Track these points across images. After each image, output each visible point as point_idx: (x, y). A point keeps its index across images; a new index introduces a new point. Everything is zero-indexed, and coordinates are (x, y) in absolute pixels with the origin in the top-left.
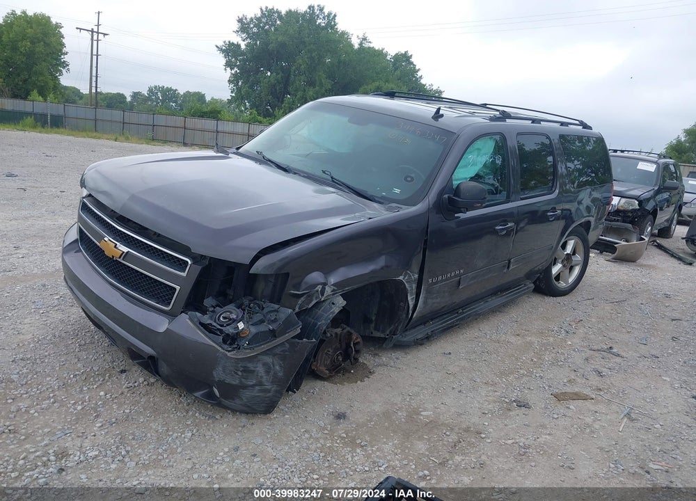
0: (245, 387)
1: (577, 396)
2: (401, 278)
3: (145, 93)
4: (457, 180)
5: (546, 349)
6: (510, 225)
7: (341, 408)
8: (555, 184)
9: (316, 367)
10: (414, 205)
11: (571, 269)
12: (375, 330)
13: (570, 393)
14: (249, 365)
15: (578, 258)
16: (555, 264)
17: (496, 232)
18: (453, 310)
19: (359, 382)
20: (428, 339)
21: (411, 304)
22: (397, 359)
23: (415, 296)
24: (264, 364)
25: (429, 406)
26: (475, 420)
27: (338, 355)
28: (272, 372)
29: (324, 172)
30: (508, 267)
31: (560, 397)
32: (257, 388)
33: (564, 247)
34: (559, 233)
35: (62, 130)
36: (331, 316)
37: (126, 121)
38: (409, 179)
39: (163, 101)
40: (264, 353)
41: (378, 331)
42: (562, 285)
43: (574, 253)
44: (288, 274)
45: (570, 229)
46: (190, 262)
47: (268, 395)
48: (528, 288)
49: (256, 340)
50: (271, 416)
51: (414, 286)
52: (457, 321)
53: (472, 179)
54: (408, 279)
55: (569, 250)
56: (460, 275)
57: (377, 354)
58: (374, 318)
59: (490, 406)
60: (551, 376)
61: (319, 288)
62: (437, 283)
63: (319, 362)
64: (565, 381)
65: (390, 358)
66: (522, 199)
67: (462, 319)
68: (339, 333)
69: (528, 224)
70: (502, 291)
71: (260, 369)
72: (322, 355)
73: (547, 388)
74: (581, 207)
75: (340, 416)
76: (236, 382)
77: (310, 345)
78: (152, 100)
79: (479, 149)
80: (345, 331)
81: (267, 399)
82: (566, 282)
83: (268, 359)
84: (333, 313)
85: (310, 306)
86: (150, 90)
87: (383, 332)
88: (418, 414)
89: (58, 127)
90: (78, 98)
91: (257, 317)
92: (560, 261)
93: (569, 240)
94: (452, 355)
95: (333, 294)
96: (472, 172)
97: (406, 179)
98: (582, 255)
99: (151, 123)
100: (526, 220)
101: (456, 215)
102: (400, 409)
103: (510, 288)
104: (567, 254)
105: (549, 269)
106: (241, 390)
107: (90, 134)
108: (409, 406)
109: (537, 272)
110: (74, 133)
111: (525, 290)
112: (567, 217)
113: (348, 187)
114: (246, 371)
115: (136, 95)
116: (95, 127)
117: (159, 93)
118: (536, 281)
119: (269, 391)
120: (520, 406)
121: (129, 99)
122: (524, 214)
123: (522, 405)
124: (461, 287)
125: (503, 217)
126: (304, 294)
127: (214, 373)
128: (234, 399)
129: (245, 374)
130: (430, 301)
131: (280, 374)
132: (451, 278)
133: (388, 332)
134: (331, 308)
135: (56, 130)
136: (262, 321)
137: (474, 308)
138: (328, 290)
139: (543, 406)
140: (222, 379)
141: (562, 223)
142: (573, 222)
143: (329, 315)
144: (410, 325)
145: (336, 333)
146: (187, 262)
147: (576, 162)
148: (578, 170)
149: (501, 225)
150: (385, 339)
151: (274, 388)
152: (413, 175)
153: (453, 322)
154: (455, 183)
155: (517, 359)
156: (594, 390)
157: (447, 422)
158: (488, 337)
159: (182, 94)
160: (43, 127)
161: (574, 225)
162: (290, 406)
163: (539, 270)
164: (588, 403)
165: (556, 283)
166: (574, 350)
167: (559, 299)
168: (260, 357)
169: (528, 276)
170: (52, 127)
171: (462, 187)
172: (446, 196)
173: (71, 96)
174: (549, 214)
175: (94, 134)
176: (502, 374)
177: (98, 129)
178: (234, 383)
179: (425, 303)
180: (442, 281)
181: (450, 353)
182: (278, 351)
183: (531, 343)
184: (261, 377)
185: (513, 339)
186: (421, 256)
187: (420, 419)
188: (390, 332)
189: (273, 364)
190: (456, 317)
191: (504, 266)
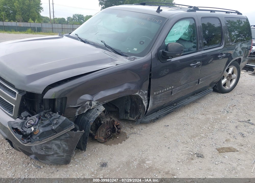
0: (49, 155)
1: (230, 150)
2: (137, 94)
3: (72, 17)
4: (167, 42)
5: (216, 122)
6: (198, 63)
7: (106, 159)
8: (222, 42)
9: (97, 137)
10: (143, 56)
11: (231, 80)
12: (130, 117)
13: (226, 148)
14: (48, 145)
15: (235, 75)
16: (223, 79)
17: (191, 66)
18: (171, 104)
19: (119, 144)
20: (157, 119)
21: (145, 105)
22: (142, 129)
23: (147, 101)
24: (56, 145)
25: (151, 157)
26: (173, 166)
27: (108, 131)
28: (62, 148)
29: (102, 41)
30: (198, 83)
31: (221, 150)
32: (55, 155)
33: (228, 71)
34: (225, 65)
35: (41, 33)
36: (96, 117)
37: (63, 28)
38: (142, 43)
39: (78, 20)
40: (55, 139)
41: (131, 117)
42: (227, 88)
43: (233, 73)
44: (66, 98)
45: (230, 63)
46: (17, 93)
47: (63, 158)
48: (210, 91)
49: (43, 136)
50: (69, 166)
51: (146, 97)
52: (173, 109)
53: (177, 41)
54: (142, 94)
55: (230, 72)
56: (172, 89)
57: (132, 127)
58: (129, 112)
59: (183, 157)
60: (217, 137)
61: (88, 103)
62: (159, 94)
63: (98, 135)
64: (224, 140)
65: (139, 129)
66: (204, 50)
67: (176, 108)
68: (108, 121)
69: (213, 60)
70: (197, 93)
71: (54, 147)
72: (100, 132)
73: (214, 145)
74: (237, 52)
75: (104, 165)
76: (43, 153)
77: (81, 133)
78: (74, 20)
79: (180, 26)
80: (112, 120)
81: (63, 159)
82: (229, 87)
83: (58, 142)
84: (97, 115)
85: (85, 112)
86: (74, 16)
87: (133, 118)
88: (144, 162)
89: (40, 32)
90: (49, 21)
91: (46, 122)
92: (226, 77)
93: (230, 68)
94: (169, 126)
95: (98, 105)
96: (177, 38)
97: (140, 43)
98: (237, 74)
99: (72, 28)
100: (212, 59)
101: (167, 60)
102: (136, 160)
103: (201, 91)
104: (229, 74)
105: (220, 81)
106: (47, 157)
107: (51, 33)
108: (141, 158)
109: (214, 83)
110: (45, 33)
111: (208, 92)
112: (229, 57)
113: (111, 49)
114: (47, 148)
115: (69, 18)
116: (52, 31)
117: (77, 17)
118: (214, 87)
119: (63, 156)
120: (198, 157)
121: (66, 20)
122: (211, 56)
123: (200, 156)
124: (172, 95)
125: (194, 59)
126: (80, 106)
127: (32, 149)
128: (45, 160)
129: (47, 150)
130: (156, 102)
131: (67, 148)
132: (167, 91)
133: (135, 118)
134: (97, 112)
135: (39, 33)
136: (49, 125)
137: (182, 103)
138: (94, 103)
139: (211, 156)
140: (36, 152)
141: (226, 60)
142: (232, 59)
143: (95, 116)
144: (146, 114)
145: (107, 121)
146: (16, 93)
147: (236, 32)
148: (236, 35)
149: (193, 63)
150: (135, 121)
151: (65, 155)
152: (144, 41)
153: (170, 110)
154: (166, 43)
155: (201, 128)
156: (239, 145)
157: (158, 167)
158: (189, 116)
159: (85, 16)
160: (34, 32)
161: (232, 61)
162: (81, 159)
163: (215, 82)
164: (235, 154)
165: (224, 87)
166: (230, 122)
167: (225, 95)
168: (53, 141)
169: (211, 85)
170: (38, 32)
171: (169, 46)
172: (161, 51)
173: (46, 20)
174: (219, 56)
175: (52, 34)
176: (193, 137)
177: (53, 32)
178: (42, 154)
179: (153, 104)
180: (162, 93)
181: (168, 126)
182: (63, 137)
183: (208, 119)
184: (56, 150)
185: (200, 117)
186: (148, 81)
187: (145, 166)
188: (137, 118)
189: (61, 144)
190: (173, 107)
191: (196, 83)
